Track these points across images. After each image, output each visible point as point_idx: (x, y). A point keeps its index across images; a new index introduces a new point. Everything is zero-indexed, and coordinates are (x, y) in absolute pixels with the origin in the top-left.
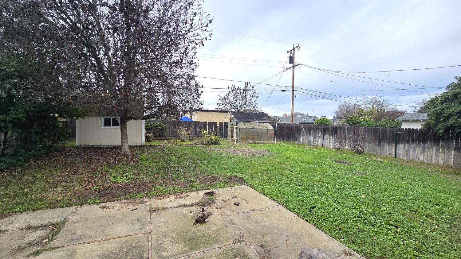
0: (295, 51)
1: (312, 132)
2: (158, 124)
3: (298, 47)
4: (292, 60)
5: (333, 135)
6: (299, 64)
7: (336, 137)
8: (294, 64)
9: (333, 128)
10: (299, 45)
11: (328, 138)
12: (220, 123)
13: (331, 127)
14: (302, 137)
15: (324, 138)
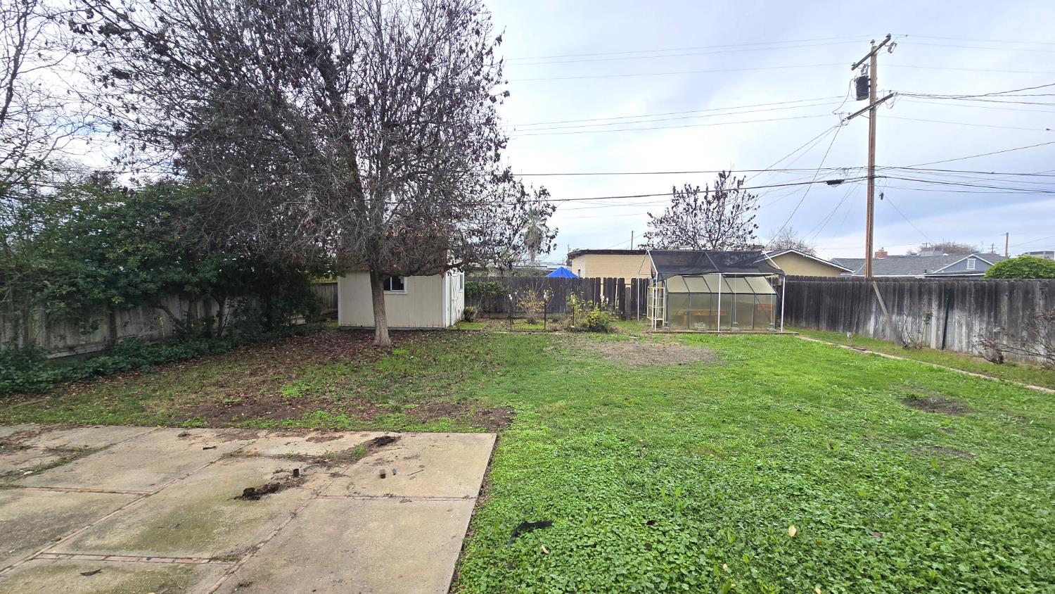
0: (878, 58)
1: (906, 301)
2: (492, 286)
3: (889, 43)
4: (864, 87)
5: (982, 312)
6: (891, 96)
7: (996, 317)
8: (872, 99)
9: (983, 286)
10: (889, 37)
11: (963, 321)
12: (634, 280)
13: (975, 284)
14: (873, 318)
15: (949, 320)
